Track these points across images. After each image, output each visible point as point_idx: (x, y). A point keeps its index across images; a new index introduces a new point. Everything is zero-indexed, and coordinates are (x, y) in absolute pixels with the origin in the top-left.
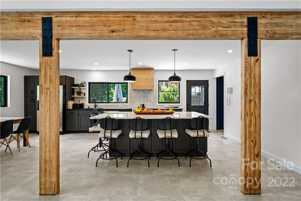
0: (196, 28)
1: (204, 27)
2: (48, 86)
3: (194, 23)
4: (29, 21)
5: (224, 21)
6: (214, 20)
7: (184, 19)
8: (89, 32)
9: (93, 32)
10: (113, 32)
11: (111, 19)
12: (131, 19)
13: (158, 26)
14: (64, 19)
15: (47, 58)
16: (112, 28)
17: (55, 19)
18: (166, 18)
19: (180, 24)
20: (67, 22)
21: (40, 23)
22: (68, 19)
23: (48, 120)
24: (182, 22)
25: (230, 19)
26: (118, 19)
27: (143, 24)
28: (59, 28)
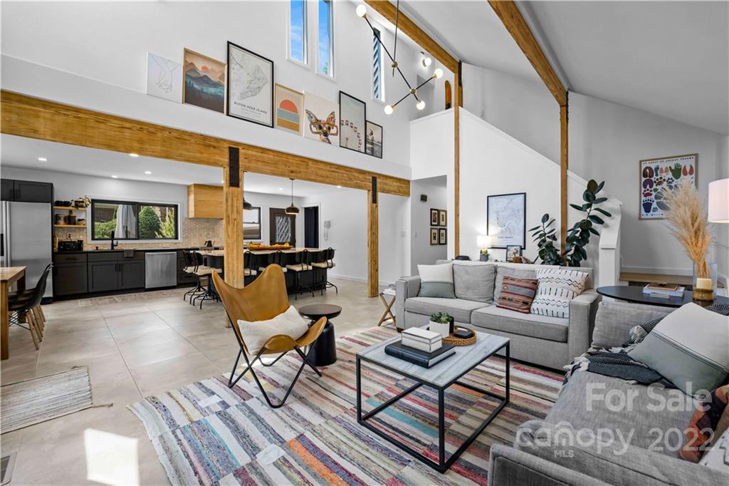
0: (346, 178)
1: (351, 179)
2: (235, 217)
3: (345, 175)
4: (214, 147)
5: (361, 176)
6: (356, 174)
7: (339, 171)
8: (273, 169)
9: (275, 169)
10: (292, 172)
11: (291, 160)
12: (306, 164)
13: (324, 173)
14: (250, 152)
15: (234, 188)
16: (291, 168)
17: (241, 151)
18: (328, 168)
19: (336, 174)
20: (253, 156)
21: (227, 152)
22: (254, 153)
23: (235, 251)
24: (338, 172)
25: (363, 175)
26: (294, 161)
27: (313, 170)
28: (246, 160)
